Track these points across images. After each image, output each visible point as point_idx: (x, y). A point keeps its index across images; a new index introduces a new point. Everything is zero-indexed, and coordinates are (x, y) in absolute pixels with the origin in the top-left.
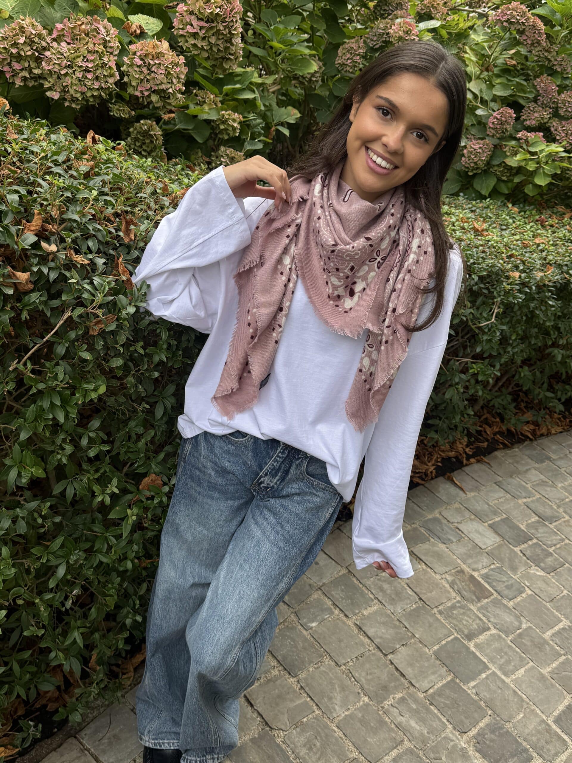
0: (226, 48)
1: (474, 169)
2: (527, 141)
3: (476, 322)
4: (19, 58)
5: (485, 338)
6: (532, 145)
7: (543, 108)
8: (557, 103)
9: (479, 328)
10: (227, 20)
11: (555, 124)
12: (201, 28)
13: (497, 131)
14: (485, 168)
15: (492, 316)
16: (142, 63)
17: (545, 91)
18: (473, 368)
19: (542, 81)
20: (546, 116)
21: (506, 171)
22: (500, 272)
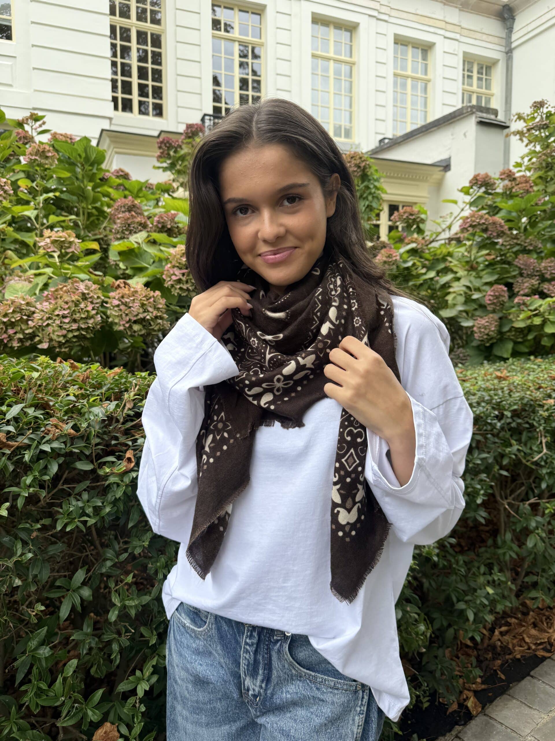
1: (488, 340)
2: (524, 304)
3: (529, 458)
4: (12, 325)
5: (544, 471)
6: (531, 304)
7: (530, 278)
8: (540, 271)
9: (536, 463)
11: (546, 287)
12: (183, 274)
13: (496, 305)
14: (499, 337)
15: (542, 447)
16: (120, 303)
17: (525, 265)
18: (547, 508)
19: (520, 260)
20: (535, 283)
21: (518, 334)
22: (532, 403)
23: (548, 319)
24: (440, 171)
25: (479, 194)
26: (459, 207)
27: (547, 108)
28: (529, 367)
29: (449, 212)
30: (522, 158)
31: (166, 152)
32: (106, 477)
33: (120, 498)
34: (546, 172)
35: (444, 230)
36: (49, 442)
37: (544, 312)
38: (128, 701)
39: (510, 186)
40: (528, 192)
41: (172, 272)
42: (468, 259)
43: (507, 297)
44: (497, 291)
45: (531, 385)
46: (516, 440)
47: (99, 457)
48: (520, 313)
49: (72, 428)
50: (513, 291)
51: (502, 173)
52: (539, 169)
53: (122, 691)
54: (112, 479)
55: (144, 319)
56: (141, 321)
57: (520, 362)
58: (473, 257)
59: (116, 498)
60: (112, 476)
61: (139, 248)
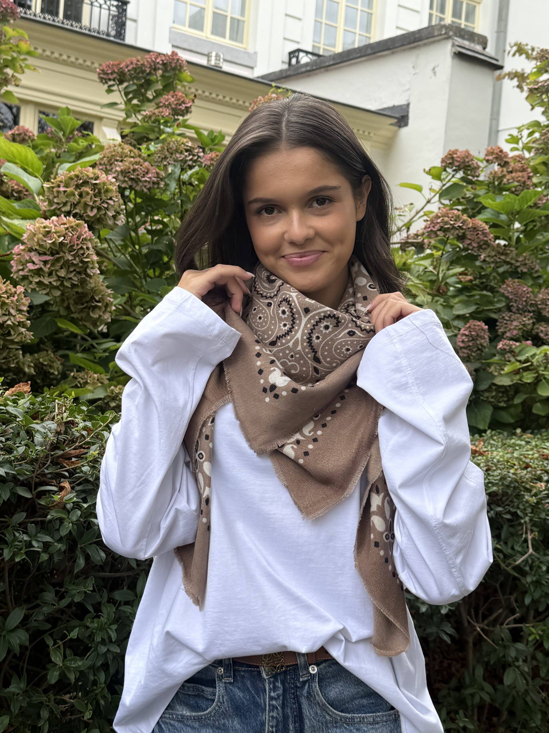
0: (83, 282)
2: (511, 351)
5: (529, 579)
6: (520, 353)
7: (521, 314)
8: (536, 305)
9: (518, 569)
10: (75, 248)
11: (543, 329)
12: (45, 262)
15: (528, 547)
17: (516, 295)
18: (531, 634)
19: (508, 285)
20: (527, 322)
21: (500, 395)
22: (517, 484)
23: (543, 376)
25: (454, 180)
26: (424, 197)
28: (513, 443)
29: (407, 202)
30: (520, 130)
37: (539, 366)
39: (499, 174)
41: (28, 258)
42: (434, 278)
43: (488, 340)
44: (474, 330)
45: (516, 463)
48: (505, 365)
50: (497, 331)
51: (490, 153)
52: (543, 151)
54: (55, 515)
57: (501, 436)
58: (441, 276)
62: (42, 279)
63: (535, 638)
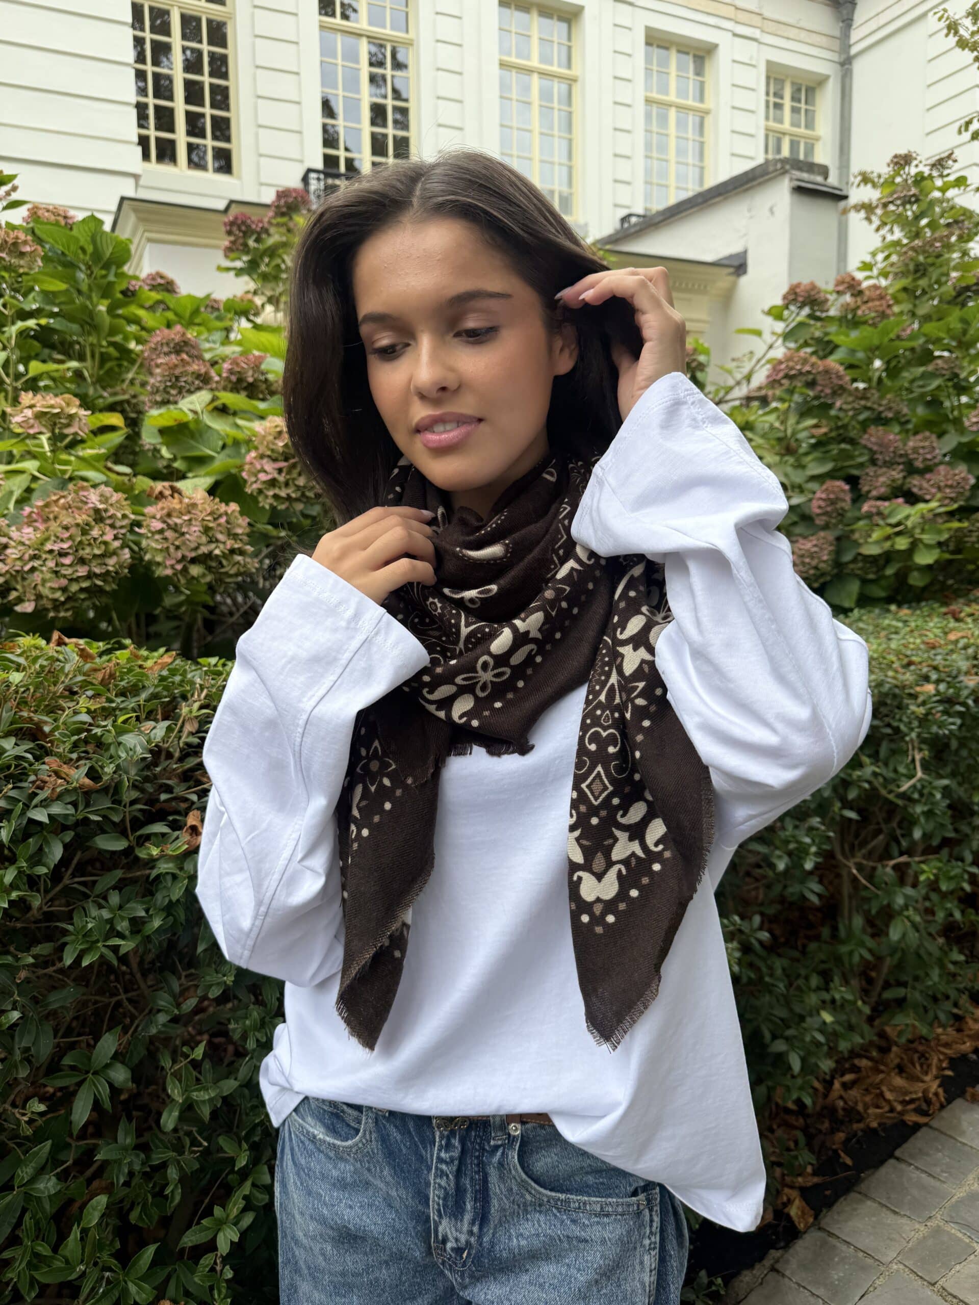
1: (817, 577)
2: (880, 514)
3: (892, 787)
5: (918, 809)
6: (890, 515)
7: (889, 468)
8: (906, 455)
9: (904, 796)
11: (916, 483)
12: (280, 471)
13: (830, 517)
14: (835, 571)
15: (915, 768)
16: (164, 526)
17: (881, 445)
18: (923, 872)
19: (871, 435)
20: (897, 476)
21: (868, 565)
22: (897, 691)
23: (920, 540)
24: (730, 274)
25: (799, 319)
26: (765, 342)
27: (917, 166)
28: (889, 625)
29: (746, 351)
30: (874, 254)
31: (241, 241)
32: (151, 862)
33: (178, 900)
34: (915, 280)
35: (738, 383)
36: (45, 804)
37: (914, 528)
38: (202, 1261)
39: (853, 305)
40: (883, 315)
41: (259, 467)
42: (781, 435)
43: (850, 502)
44: (833, 492)
45: (894, 658)
46: (869, 756)
47: (137, 824)
48: (872, 531)
49: (87, 775)
50: (860, 490)
51: (840, 283)
52: (903, 274)
53: (190, 1244)
54: (164, 867)
55: (209, 556)
56: (204, 559)
57: (872, 615)
58: (789, 432)
59: (170, 901)
60: (162, 861)
61: (197, 421)
62: (277, 491)
63: (928, 879)
